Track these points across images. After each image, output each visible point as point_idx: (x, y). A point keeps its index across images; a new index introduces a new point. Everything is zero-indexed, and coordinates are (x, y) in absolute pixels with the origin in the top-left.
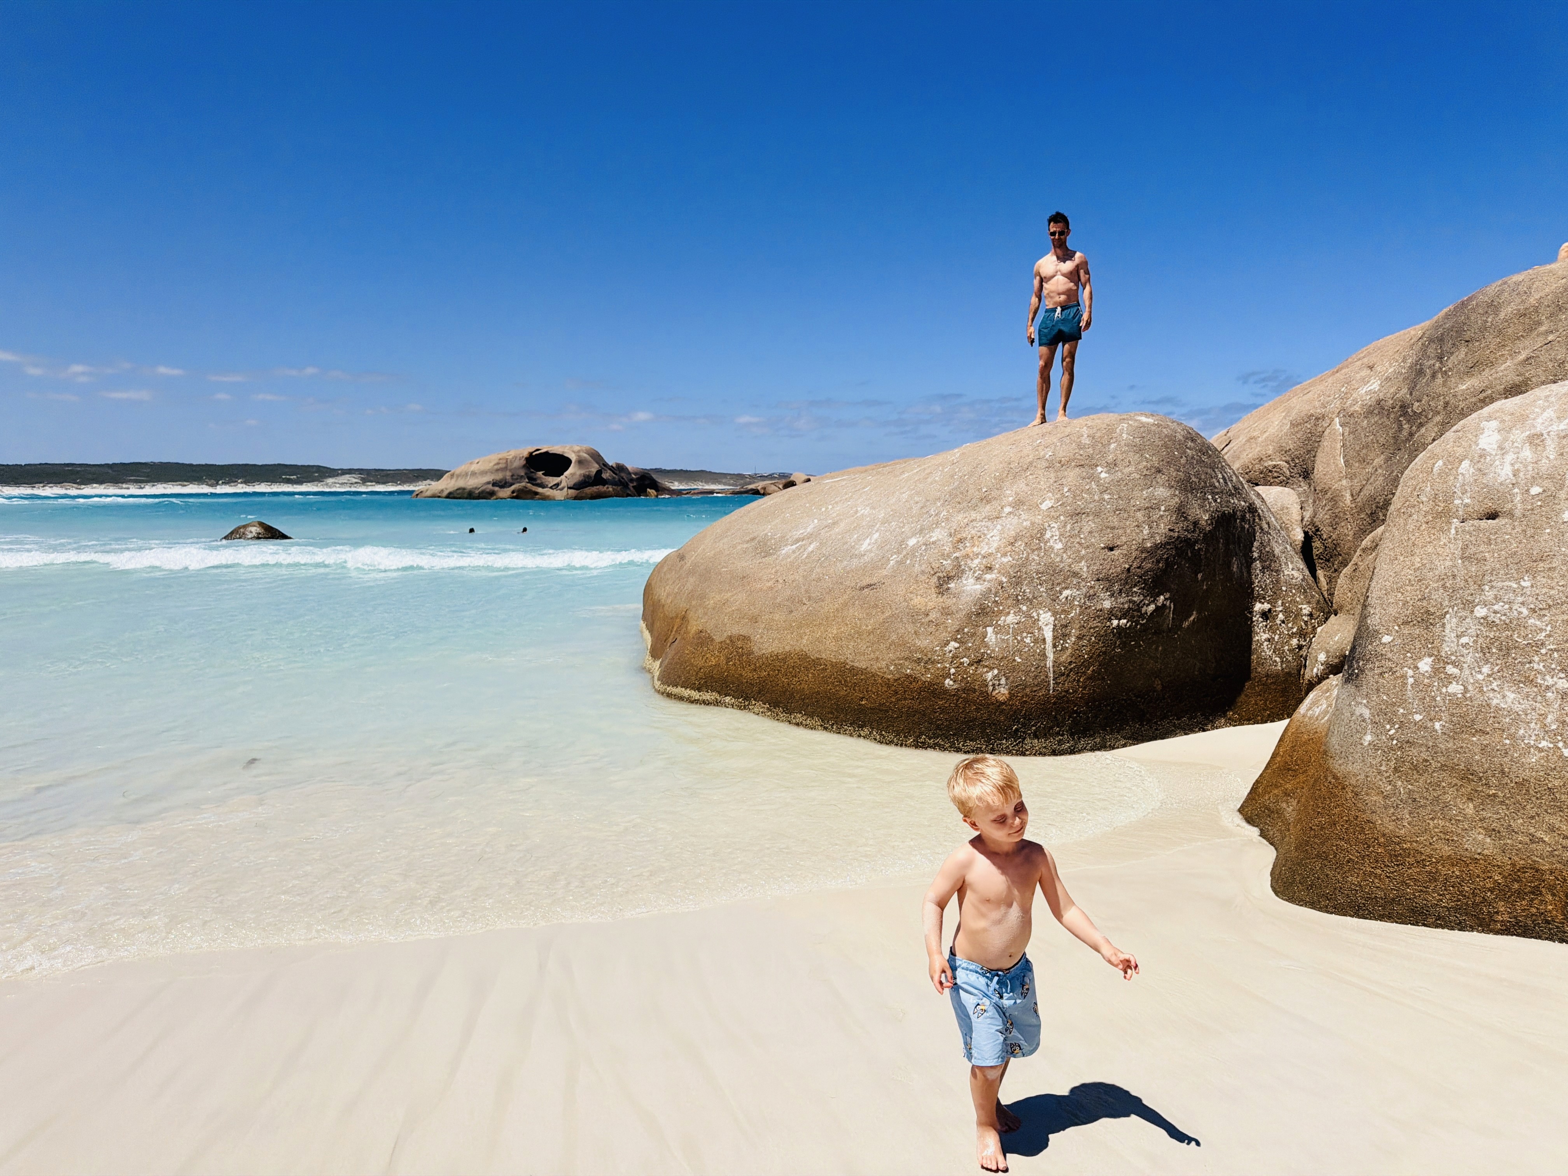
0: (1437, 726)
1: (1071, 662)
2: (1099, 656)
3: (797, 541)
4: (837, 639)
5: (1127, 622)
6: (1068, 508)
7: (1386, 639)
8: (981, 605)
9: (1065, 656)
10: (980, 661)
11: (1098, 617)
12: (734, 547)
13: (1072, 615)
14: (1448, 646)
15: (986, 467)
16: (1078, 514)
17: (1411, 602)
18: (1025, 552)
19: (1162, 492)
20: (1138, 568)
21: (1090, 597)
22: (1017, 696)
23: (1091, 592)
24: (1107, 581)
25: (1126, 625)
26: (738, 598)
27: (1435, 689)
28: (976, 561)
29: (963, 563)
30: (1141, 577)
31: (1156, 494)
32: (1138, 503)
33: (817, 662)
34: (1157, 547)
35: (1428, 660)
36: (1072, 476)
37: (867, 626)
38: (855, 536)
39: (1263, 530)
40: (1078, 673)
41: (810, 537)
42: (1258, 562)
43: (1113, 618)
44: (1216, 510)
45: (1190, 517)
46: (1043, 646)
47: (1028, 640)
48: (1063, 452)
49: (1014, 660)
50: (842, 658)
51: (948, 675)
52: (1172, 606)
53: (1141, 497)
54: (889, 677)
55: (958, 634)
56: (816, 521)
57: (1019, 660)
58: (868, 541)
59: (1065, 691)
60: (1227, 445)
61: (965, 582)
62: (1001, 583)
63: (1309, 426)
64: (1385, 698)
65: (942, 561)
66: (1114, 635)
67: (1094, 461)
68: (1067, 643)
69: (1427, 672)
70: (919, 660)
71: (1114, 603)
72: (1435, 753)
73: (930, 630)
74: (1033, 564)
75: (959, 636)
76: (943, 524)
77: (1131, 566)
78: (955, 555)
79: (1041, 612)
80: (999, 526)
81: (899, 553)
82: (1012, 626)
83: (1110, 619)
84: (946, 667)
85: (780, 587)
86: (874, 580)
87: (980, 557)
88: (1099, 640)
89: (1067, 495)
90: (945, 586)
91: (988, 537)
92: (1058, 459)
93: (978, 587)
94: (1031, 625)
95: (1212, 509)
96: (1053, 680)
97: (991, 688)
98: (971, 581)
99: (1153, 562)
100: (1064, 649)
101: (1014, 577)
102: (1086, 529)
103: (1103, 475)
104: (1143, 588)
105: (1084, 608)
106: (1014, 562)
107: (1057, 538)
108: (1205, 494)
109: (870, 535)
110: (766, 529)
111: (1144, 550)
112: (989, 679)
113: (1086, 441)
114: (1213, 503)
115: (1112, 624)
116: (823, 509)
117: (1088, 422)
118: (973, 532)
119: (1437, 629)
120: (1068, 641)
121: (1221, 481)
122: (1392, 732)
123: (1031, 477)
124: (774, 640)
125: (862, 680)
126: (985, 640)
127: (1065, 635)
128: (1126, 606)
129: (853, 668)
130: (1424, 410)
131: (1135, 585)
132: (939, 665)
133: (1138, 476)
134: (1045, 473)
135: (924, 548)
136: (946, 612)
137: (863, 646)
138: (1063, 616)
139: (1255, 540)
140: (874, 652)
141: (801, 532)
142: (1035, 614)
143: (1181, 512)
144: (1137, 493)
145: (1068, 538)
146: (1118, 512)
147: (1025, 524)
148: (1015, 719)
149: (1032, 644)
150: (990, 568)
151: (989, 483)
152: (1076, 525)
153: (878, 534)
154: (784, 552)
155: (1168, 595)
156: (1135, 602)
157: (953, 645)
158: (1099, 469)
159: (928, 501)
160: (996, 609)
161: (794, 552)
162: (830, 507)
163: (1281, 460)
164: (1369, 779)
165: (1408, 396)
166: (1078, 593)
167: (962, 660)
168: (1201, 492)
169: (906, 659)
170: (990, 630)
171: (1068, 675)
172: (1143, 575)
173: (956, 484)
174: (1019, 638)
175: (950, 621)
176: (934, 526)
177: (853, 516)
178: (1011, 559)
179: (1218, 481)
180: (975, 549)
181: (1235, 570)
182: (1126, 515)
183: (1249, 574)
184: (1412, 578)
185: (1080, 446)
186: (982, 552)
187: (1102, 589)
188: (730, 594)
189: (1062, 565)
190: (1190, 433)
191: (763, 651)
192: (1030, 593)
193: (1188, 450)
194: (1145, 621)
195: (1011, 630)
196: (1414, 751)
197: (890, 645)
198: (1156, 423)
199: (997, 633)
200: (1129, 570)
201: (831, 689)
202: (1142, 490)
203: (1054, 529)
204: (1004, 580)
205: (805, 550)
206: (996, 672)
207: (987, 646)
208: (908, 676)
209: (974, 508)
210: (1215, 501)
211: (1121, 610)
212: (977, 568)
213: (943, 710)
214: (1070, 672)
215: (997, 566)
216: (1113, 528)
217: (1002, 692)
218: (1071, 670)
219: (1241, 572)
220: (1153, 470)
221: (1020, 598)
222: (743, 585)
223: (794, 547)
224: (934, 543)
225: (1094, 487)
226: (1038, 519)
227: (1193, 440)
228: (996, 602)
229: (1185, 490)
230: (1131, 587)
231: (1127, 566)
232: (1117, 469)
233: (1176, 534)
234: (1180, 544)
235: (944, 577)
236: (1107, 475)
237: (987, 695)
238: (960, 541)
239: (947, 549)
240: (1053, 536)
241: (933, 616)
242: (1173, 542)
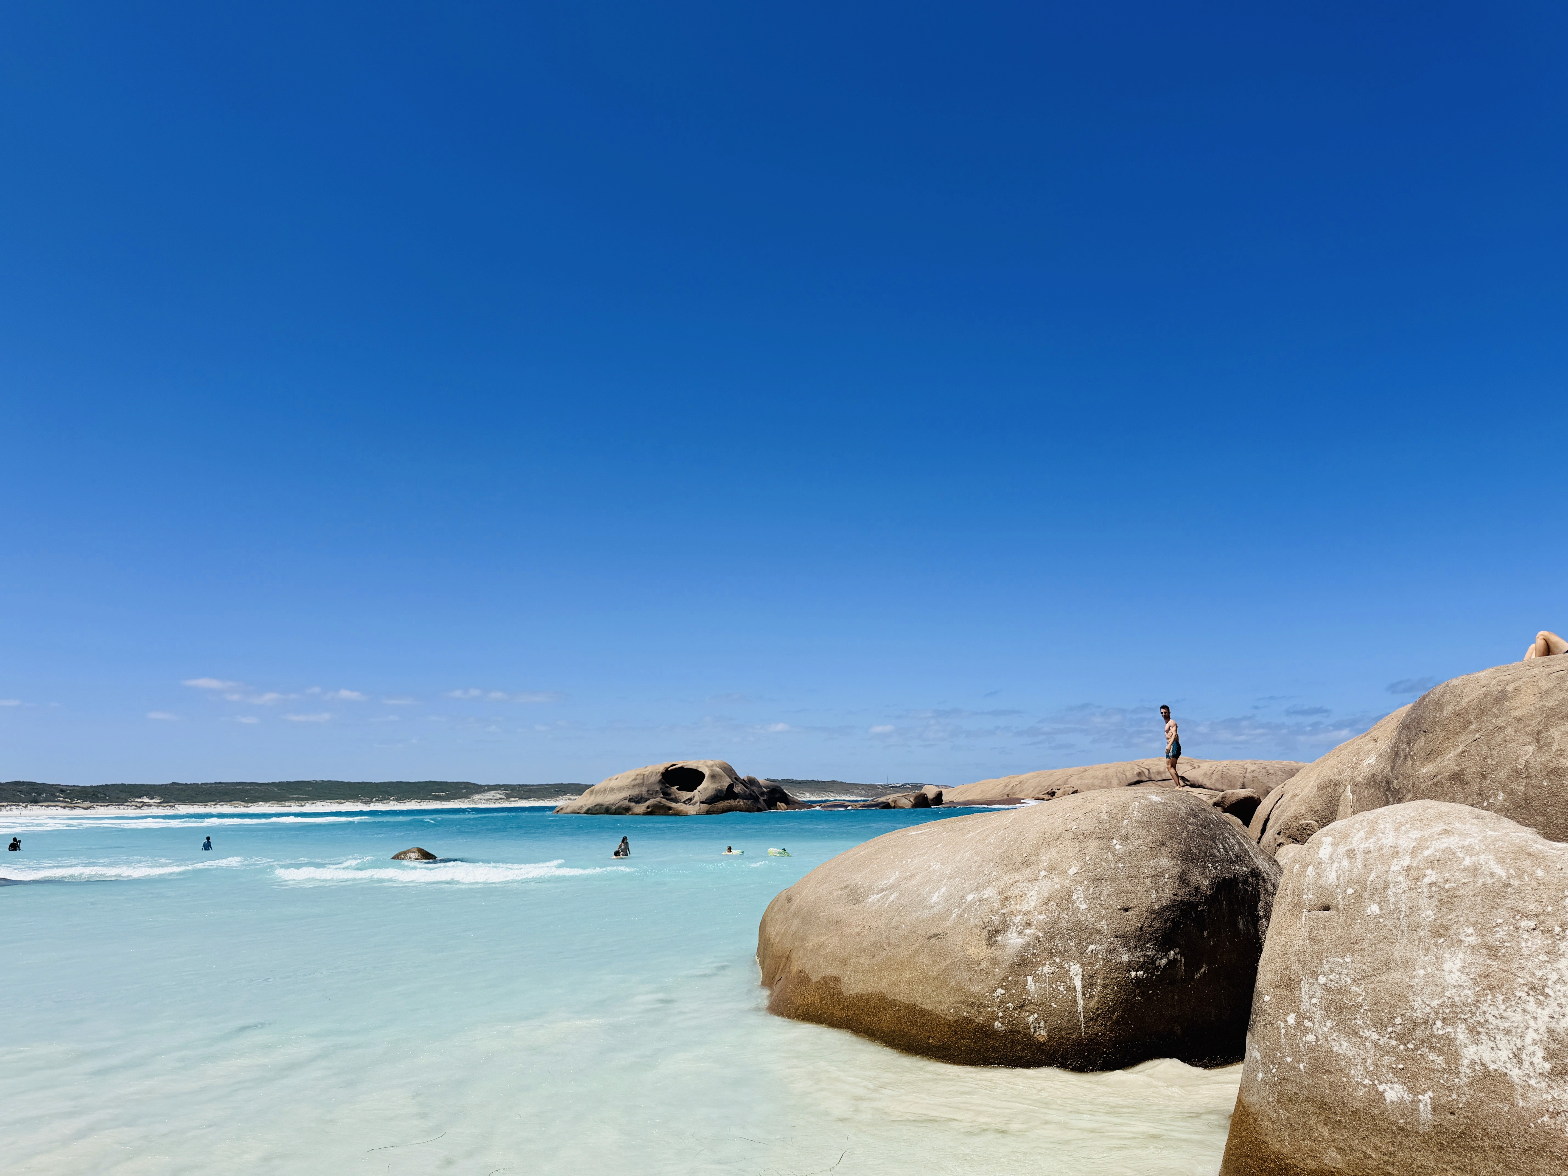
0: (1301, 1066)
1: (1098, 1008)
2: (1121, 1003)
3: (882, 890)
4: (910, 983)
5: (1144, 974)
6: (1090, 874)
7: (1267, 998)
8: (1021, 956)
9: (1093, 1002)
10: (1023, 1006)
11: (1119, 968)
12: (831, 893)
13: (1097, 966)
14: (1304, 1005)
15: (1026, 835)
16: (1098, 879)
17: (1280, 970)
18: (1056, 911)
19: (1165, 862)
20: (1149, 927)
21: (1111, 952)
22: (1054, 1038)
23: (1112, 947)
24: (1124, 938)
25: (1143, 976)
26: (832, 941)
27: (1298, 1038)
28: (1019, 918)
29: (1008, 918)
30: (1152, 935)
31: (1161, 863)
32: (1146, 871)
33: (893, 1003)
34: (1163, 909)
35: (1293, 1015)
36: (1093, 846)
37: (933, 972)
38: (927, 889)
39: (1267, 891)
40: (1104, 1018)
41: (892, 887)
42: (1264, 920)
43: (1131, 970)
44: (1217, 877)
45: (1192, 884)
46: (1074, 994)
47: (1061, 988)
48: (1087, 825)
49: (1051, 1006)
50: (913, 1001)
51: (997, 1018)
52: (1183, 959)
53: (1148, 866)
54: (950, 1018)
55: (1004, 982)
56: (897, 873)
57: (1055, 1006)
58: (937, 894)
59: (1094, 1034)
60: (1280, 799)
61: (1010, 936)
62: (1038, 938)
63: (1330, 791)
64: (1268, 1044)
65: (991, 916)
66: (1133, 985)
67: (1110, 835)
68: (1094, 991)
69: (1292, 1024)
70: (972, 1005)
71: (1131, 957)
72: (1302, 1088)
73: (982, 977)
74: (1063, 922)
75: (1004, 984)
76: (994, 883)
77: (1143, 925)
78: (1002, 911)
79: (1072, 964)
80: (1036, 887)
81: (959, 907)
82: (1048, 976)
83: (1129, 971)
84: (995, 1011)
85: (866, 933)
86: (940, 931)
87: (1022, 914)
88: (1121, 989)
89: (1088, 863)
90: (994, 939)
91: (1028, 896)
92: (1081, 832)
93: (1020, 940)
94: (1063, 975)
95: (1212, 876)
96: (1084, 1024)
97: (1033, 1030)
98: (1015, 935)
99: (1161, 921)
100: (1092, 997)
101: (1049, 932)
102: (1105, 893)
103: (1118, 847)
104: (1155, 944)
105: (1106, 961)
106: (1048, 919)
107: (1082, 899)
108: (1206, 863)
109: (939, 888)
110: (858, 879)
111: (1153, 912)
112: (1030, 1022)
113: (1104, 816)
114: (1212, 871)
115: (1131, 975)
116: (904, 862)
117: (1108, 800)
118: (1016, 891)
119: (1297, 993)
120: (1095, 989)
121: (1222, 850)
122: (1274, 1071)
123: (1060, 846)
124: (859, 981)
125: (929, 1020)
126: (1026, 987)
127: (1091, 985)
128: (1142, 959)
129: (922, 1010)
130: (1400, 788)
131: (1148, 942)
132: (989, 1009)
133: (1146, 848)
134: (1072, 844)
135: (978, 903)
136: (994, 962)
137: (929, 990)
138: (1089, 968)
139: (1260, 900)
140: (938, 996)
141: (885, 882)
142: (1066, 966)
143: (1183, 879)
144: (1145, 863)
145: (1092, 900)
146: (1130, 879)
147: (1056, 886)
148: (1054, 1058)
149: (1065, 992)
150: (1029, 924)
151: (1029, 850)
152: (1097, 888)
153: (945, 888)
154: (870, 900)
155: (1177, 950)
156: (1148, 956)
157: (1000, 991)
158: (1115, 841)
159: (984, 861)
160: (1034, 960)
161: (878, 901)
162: (909, 860)
163: (1312, 819)
164: (1262, 1108)
165: (1391, 773)
166: (1100, 947)
167: (1007, 1005)
168: (1201, 862)
169: (963, 1003)
170: (1030, 978)
171: (1096, 1020)
172: (1154, 933)
173: (1005, 848)
174: (1054, 986)
175: (997, 970)
176: (987, 884)
177: (926, 870)
178: (1046, 917)
179: (1219, 851)
180: (1018, 907)
181: (1241, 927)
182: (1136, 881)
183: (1256, 930)
184: (1280, 952)
185: (1100, 822)
186: (1023, 910)
187: (1120, 945)
188: (826, 938)
189: (1087, 923)
190: (1193, 810)
191: (851, 992)
192: (1062, 946)
193: (1189, 826)
194: (1159, 973)
195: (1047, 979)
196: (1289, 1086)
197: (951, 990)
198: (1163, 801)
199: (1036, 982)
200: (1141, 928)
201: (904, 1028)
202: (1149, 861)
203: (1079, 892)
204: (1041, 935)
205: (887, 899)
206: (1036, 1016)
207: (1028, 993)
208: (965, 1018)
209: (1018, 870)
210: (1215, 868)
211: (1137, 963)
212: (1019, 924)
213: (994, 1048)
214: (1098, 1018)
215: (1035, 922)
216: (1127, 892)
217: (1042, 1034)
218: (1098, 1015)
219: (1248, 929)
220: (1158, 843)
221: (1054, 951)
222: (837, 929)
223: (879, 896)
224: (986, 900)
225: (1110, 856)
226: (1067, 883)
227: (1195, 816)
228: (1034, 954)
229: (1187, 860)
230: (1144, 944)
231: (1140, 925)
232: (1129, 842)
233: (1180, 898)
234: (1183, 906)
235: (993, 931)
236: (1121, 847)
237: (1030, 1037)
238: (1006, 899)
239: (997, 905)
240: (1079, 897)
241: (984, 965)
242: (1177, 905)
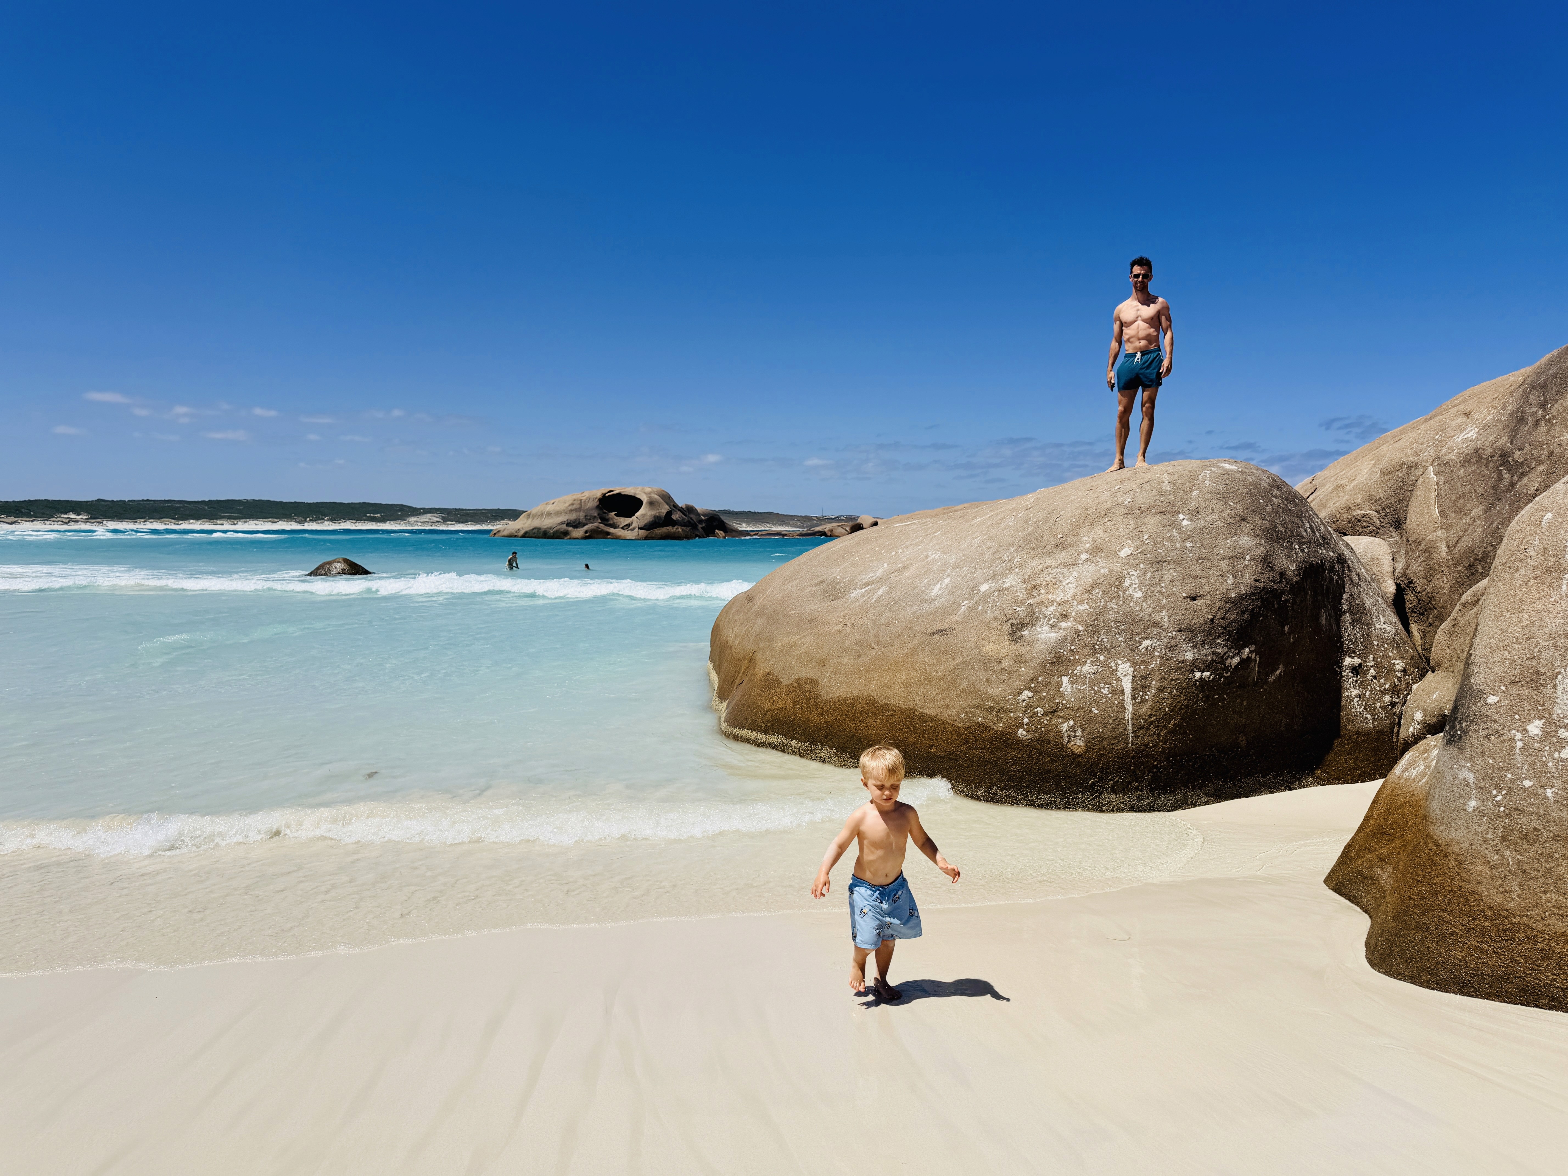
0: (1549, 793)
1: (1151, 715)
2: (1180, 709)
3: (867, 584)
4: (906, 684)
5: (1211, 675)
6: (1148, 555)
7: (1492, 699)
8: (1056, 653)
9: (1145, 708)
10: (1055, 711)
11: (1180, 668)
12: (803, 589)
13: (1152, 666)
14: (1561, 709)
15: (1062, 513)
16: (1159, 562)
17: (1519, 661)
18: (1103, 600)
19: (1246, 541)
20: (1222, 619)
21: (1171, 648)
22: (1094, 749)
23: (1173, 643)
24: (1189, 632)
25: (1209, 678)
26: (807, 641)
27: (1546, 753)
28: (1051, 609)
29: (1037, 610)
30: (1225, 628)
31: (1241, 542)
32: (1222, 552)
33: (885, 707)
34: (1241, 597)
35: (1539, 723)
36: (1152, 523)
37: (937, 672)
38: (926, 581)
39: (1352, 581)
40: (1158, 726)
41: (880, 581)
42: (1347, 615)
43: (1195, 670)
44: (1304, 561)
45: (1276, 568)
46: (1121, 698)
47: (1105, 691)
48: (1143, 499)
49: (1091, 711)
50: (911, 705)
51: (1021, 725)
52: (1258, 659)
53: (1225, 545)
54: (960, 725)
55: (1033, 683)
56: (886, 565)
57: (1096, 712)
58: (938, 586)
59: (1144, 745)
60: (1312, 493)
61: (1039, 630)
62: (1077, 632)
63: (1400, 475)
64: (1491, 761)
65: (1015, 608)
66: (1197, 688)
67: (1176, 509)
68: (1147, 695)
69: (1537, 735)
70: (990, 709)
71: (1197, 655)
72: (1547, 822)
73: (1002, 678)
74: (1111, 613)
75: (1033, 685)
76: (1017, 570)
77: (1215, 616)
78: (1029, 602)
79: (1120, 662)
80: (1075, 573)
81: (970, 598)
82: (1089, 676)
83: (1192, 672)
84: (1019, 717)
85: (848, 630)
86: (945, 626)
87: (1055, 604)
88: (1181, 693)
89: (1147, 542)
90: (1018, 634)
91: (1064, 584)
92: (1137, 505)
93: (1053, 635)
94: (1109, 675)
95: (1299, 560)
96: (1132, 733)
97: (1066, 740)
98: (1046, 628)
99: (1238, 613)
100: (1144, 701)
101: (1091, 625)
102: (1167, 578)
103: (1185, 523)
104: (1228, 640)
105: (1165, 659)
106: (1091, 610)
107: (1136, 586)
108: (1292, 543)
109: (941, 579)
110: (836, 573)
111: (1228, 600)
112: (1064, 730)
113: (1167, 487)
114: (1300, 553)
115: (1195, 676)
116: (893, 553)
117: (1169, 468)
118: (1048, 579)
119: (1549, 690)
120: (1148, 693)
121: (1309, 530)
122: (1499, 798)
123: (1109, 523)
124: (841, 684)
125: (931, 727)
126: (1061, 690)
127: (1145, 687)
128: (1209, 658)
129: (922, 715)
130: (1526, 460)
131: (1219, 637)
132: (1012, 714)
133: (1222, 524)
134: (1124, 520)
135: (996, 594)
136: (1020, 660)
137: (933, 693)
138: (1142, 667)
139: (1344, 591)
140: (944, 699)
141: (871, 575)
142: (1113, 664)
143: (1267, 562)
144: (1220, 542)
145: (1149, 587)
146: (1200, 561)
147: (1102, 571)
148: (1092, 772)
149: (1110, 696)
150: (1066, 616)
151: (1065, 529)
152: (1157, 573)
153: (949, 579)
154: (852, 595)
155: (1253, 648)
156: (1219, 654)
157: (1027, 694)
158: (1181, 516)
159: (1001, 546)
160: (1072, 658)
161: (863, 596)
162: (900, 551)
163: (1370, 509)
164: (1474, 847)
165: (1509, 444)
166: (1158, 643)
167: (1036, 710)
168: (1288, 542)
169: (977, 707)
170: (1065, 679)
171: (1148, 729)
172: (1227, 626)
173: (1030, 530)
174: (1096, 689)
175: (1023, 669)
176: (1007, 572)
177: (923, 561)
178: (1088, 607)
179: (1306, 531)
180: (1050, 596)
181: (1323, 622)
182: (1209, 564)
183: (1339, 627)
184: (1520, 636)
185: (1161, 493)
186: (1058, 600)
187: (1184, 640)
188: (798, 637)
189: (1142, 614)
190: (1276, 481)
191: (831, 695)
192: (1108, 642)
193: (1273, 498)
194: (1229, 674)
195: (1088, 679)
196: (1524, 820)
197: (961, 692)
198: (1240, 470)
199: (1072, 683)
200: (1212, 620)
201: (899, 736)
202: (1226, 539)
203: (1133, 578)
204: (1081, 628)
205: (874, 594)
206: (1071, 723)
207: (1062, 696)
208: (979, 725)
209: (1049, 554)
210: (1302, 551)
211: (1204, 662)
212: (1052, 616)
213: (1015, 761)
214: (1150, 726)
215: (1073, 614)
216: (1196, 577)
217: (1078, 744)
218: (1151, 723)
219: (1330, 625)
220: (1238, 518)
221: (1097, 647)
222: (811, 628)
223: (863, 590)
224: (1007, 589)
225: (1175, 534)
226: (1117, 567)
227: (1278, 488)
228: (1072, 650)
229: (1271, 539)
230: (1214, 639)
231: (1210, 617)
232: (1200, 516)
233: (1262, 585)
234: (1266, 594)
235: (1018, 624)
236: (1190, 523)
237: (1062, 747)
238: (1035, 587)
239: (1021, 595)
240: (1132, 584)
241: (1005, 664)
242: (1259, 593)
